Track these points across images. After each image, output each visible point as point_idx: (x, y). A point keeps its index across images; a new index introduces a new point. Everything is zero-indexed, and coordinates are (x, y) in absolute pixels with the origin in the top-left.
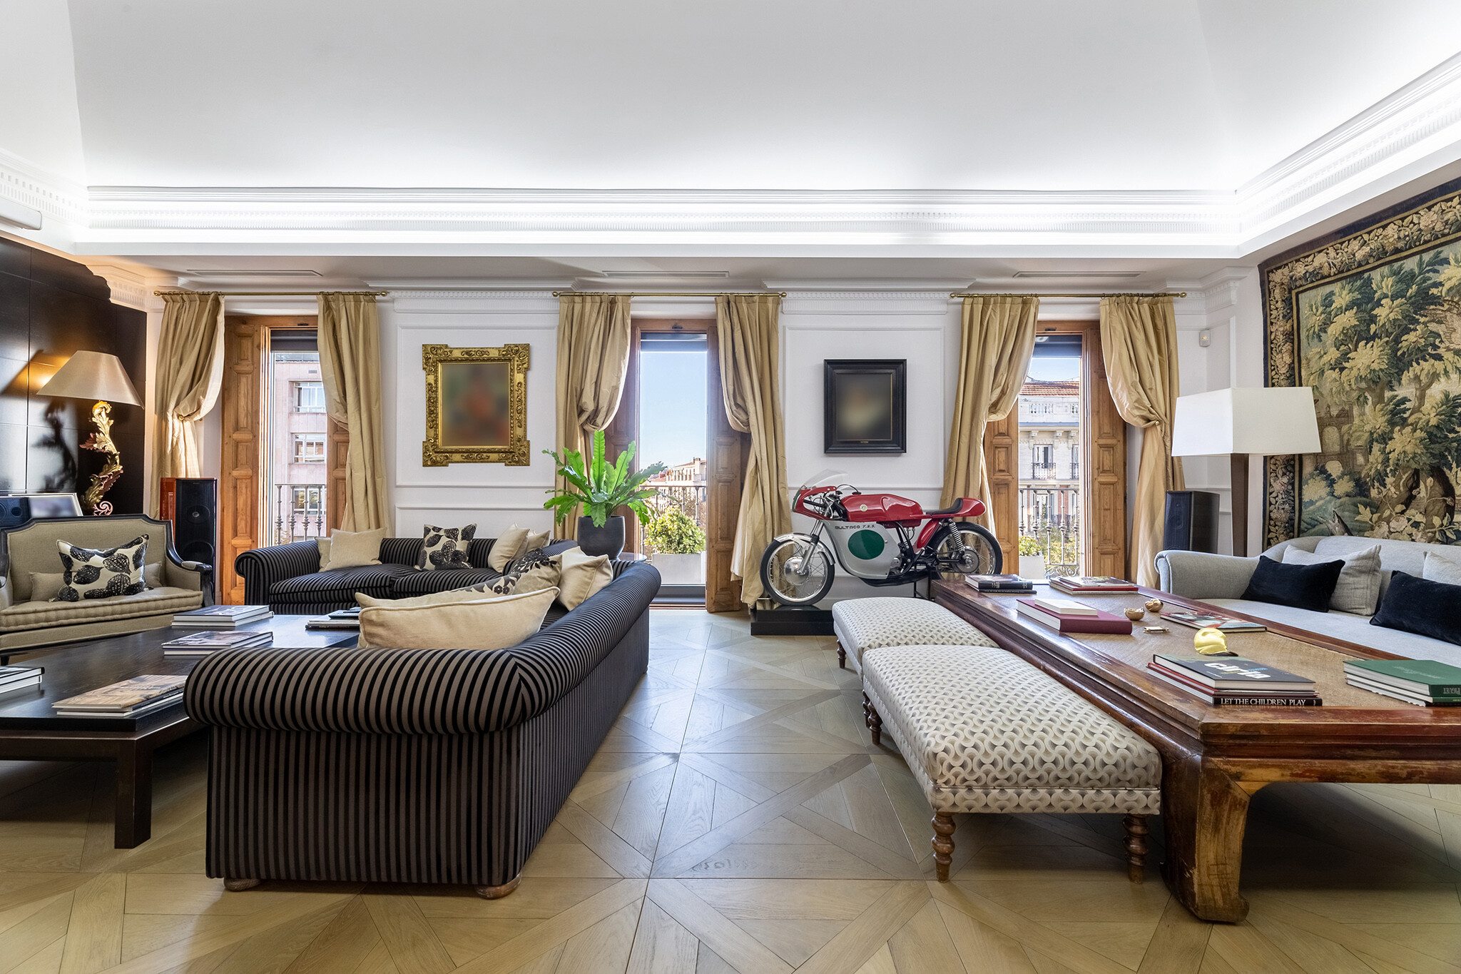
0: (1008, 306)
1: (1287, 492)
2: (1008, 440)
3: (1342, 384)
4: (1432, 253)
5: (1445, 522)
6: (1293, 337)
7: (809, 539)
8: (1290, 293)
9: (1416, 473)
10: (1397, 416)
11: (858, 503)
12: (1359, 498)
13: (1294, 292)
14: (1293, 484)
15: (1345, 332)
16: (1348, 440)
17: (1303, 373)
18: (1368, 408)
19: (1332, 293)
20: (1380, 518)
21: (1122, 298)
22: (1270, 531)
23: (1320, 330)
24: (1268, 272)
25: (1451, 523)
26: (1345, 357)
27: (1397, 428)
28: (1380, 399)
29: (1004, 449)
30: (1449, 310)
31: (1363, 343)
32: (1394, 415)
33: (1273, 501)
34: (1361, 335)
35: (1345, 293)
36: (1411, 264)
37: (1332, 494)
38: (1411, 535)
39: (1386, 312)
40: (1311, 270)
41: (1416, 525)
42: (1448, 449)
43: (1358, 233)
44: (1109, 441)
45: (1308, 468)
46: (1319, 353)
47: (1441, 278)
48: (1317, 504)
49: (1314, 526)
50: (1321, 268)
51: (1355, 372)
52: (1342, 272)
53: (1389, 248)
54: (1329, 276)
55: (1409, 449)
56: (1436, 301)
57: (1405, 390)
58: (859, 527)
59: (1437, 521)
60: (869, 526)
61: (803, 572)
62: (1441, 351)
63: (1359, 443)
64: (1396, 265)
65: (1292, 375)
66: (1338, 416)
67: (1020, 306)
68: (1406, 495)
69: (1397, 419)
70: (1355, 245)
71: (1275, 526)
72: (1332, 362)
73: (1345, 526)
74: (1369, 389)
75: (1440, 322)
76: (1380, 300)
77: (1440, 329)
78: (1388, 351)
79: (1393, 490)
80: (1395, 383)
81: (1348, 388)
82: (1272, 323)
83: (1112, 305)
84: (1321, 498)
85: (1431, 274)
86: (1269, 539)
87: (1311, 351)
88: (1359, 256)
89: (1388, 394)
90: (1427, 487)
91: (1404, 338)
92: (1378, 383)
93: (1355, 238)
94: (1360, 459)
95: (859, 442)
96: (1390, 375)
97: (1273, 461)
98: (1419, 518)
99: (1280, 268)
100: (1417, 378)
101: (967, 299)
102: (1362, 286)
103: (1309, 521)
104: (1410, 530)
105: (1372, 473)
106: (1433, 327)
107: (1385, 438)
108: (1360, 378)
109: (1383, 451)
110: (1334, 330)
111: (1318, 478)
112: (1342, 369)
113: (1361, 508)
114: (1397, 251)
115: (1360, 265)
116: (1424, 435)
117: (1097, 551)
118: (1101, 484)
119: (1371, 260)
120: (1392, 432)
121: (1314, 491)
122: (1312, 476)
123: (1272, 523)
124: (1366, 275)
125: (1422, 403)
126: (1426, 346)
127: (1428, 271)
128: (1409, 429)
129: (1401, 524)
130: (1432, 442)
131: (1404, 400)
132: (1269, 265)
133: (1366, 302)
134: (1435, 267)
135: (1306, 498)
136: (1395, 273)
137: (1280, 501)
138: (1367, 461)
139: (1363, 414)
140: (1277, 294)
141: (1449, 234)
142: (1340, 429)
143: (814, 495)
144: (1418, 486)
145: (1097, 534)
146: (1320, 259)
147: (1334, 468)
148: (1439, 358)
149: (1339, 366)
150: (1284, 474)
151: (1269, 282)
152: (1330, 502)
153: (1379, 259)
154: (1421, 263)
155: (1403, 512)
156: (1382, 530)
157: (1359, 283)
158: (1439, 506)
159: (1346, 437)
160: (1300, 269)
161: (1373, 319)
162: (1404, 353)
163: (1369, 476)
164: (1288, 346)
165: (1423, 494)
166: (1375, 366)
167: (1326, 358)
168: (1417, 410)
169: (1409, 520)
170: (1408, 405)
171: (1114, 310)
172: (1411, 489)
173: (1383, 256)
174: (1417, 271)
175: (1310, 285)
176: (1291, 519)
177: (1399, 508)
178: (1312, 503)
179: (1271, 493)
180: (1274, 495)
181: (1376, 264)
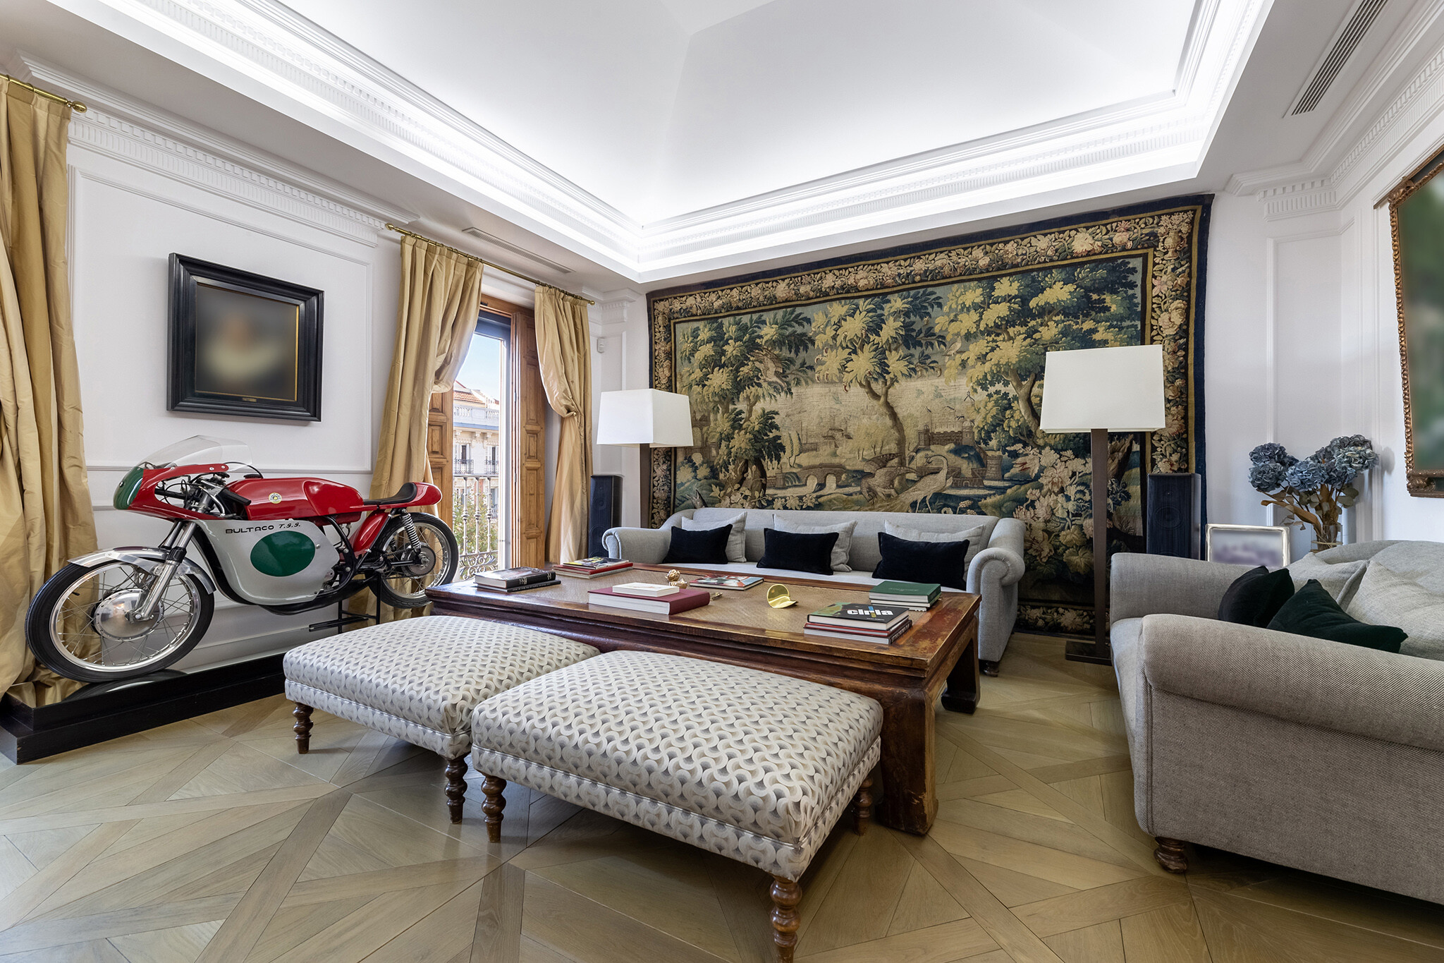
0: (453, 262)
1: (666, 476)
2: (443, 418)
3: (703, 396)
4: (758, 315)
5: (761, 495)
6: (670, 355)
7: (159, 555)
8: (669, 321)
9: (747, 462)
10: (736, 423)
11: (263, 491)
12: (713, 480)
13: (672, 322)
14: (670, 470)
15: (706, 358)
16: (707, 438)
17: (678, 385)
18: (719, 415)
19: (698, 329)
20: (725, 493)
21: (553, 290)
22: (653, 508)
23: (690, 354)
24: (654, 301)
25: (764, 495)
26: (705, 377)
27: (737, 431)
28: (726, 410)
29: (438, 428)
30: (766, 355)
31: (717, 369)
32: (735, 422)
33: (656, 484)
34: (714, 363)
35: (706, 330)
36: (745, 319)
37: (695, 477)
38: (742, 504)
39: (731, 349)
40: (684, 308)
41: (745, 498)
42: (763, 447)
43: (715, 289)
44: (535, 428)
45: (680, 459)
46: (689, 371)
47: (762, 333)
48: (686, 485)
49: (683, 502)
50: (691, 308)
51: (711, 389)
52: (705, 314)
53: (734, 305)
54: (696, 315)
55: (743, 445)
56: (759, 347)
57: (741, 405)
58: (271, 527)
59: (757, 494)
60: (289, 526)
61: (150, 614)
62: (761, 381)
63: (714, 440)
64: (738, 318)
65: (670, 386)
66: (701, 420)
67: (465, 267)
68: (741, 477)
69: (736, 425)
70: (713, 297)
71: (657, 503)
72: (698, 379)
73: (703, 500)
74: (720, 402)
75: (761, 362)
76: (728, 340)
77: (761, 366)
78: (731, 377)
79: (733, 474)
80: (736, 400)
81: (707, 400)
82: (656, 343)
83: (545, 295)
84: (688, 481)
85: (756, 329)
86: (653, 514)
87: (683, 369)
88: (716, 305)
89: (731, 407)
90: (752, 470)
91: (741, 369)
92: (727, 398)
93: (714, 292)
94: (714, 452)
95: (239, 399)
96: (733, 394)
97: (656, 452)
98: (748, 493)
99: (662, 300)
100: (748, 397)
101: (408, 237)
102: (717, 328)
103: (680, 498)
104: (742, 501)
105: (720, 462)
106: (757, 364)
107: (729, 438)
108: (715, 394)
109: (727, 446)
110: (699, 356)
111: (687, 466)
112: (704, 386)
113: (714, 486)
114: (738, 308)
115: (716, 313)
116: (751, 436)
117: (524, 535)
118: (528, 469)
119: (723, 311)
120: (733, 433)
121: (684, 475)
122: (683, 464)
123: (655, 501)
124: (720, 320)
125: (750, 415)
126: (753, 376)
127: (755, 327)
128: (743, 432)
129: (737, 497)
130: (756, 442)
131: (741, 412)
132: (656, 296)
133: (719, 339)
134: (760, 325)
135: (679, 481)
136: (737, 323)
137: (661, 484)
138: (718, 453)
139: (716, 420)
140: (660, 319)
141: (766, 305)
142: (701, 430)
143: (168, 480)
144: (747, 471)
145: (524, 520)
146: (691, 301)
147: (698, 458)
148: (759, 385)
149: (702, 383)
150: (664, 462)
151: (655, 309)
152: (694, 483)
153: (728, 311)
154: (751, 320)
155: (738, 489)
156: (726, 502)
157: (715, 325)
158: (759, 484)
159: (705, 436)
160: (677, 305)
161: (723, 353)
162: (741, 380)
163: (718, 464)
164: (667, 363)
165: (750, 476)
166: (724, 386)
167: (693, 376)
168: (748, 419)
169: (742, 494)
170: (743, 416)
171: (547, 299)
172: (744, 473)
173: (732, 310)
174: (749, 325)
175: (684, 319)
176: (669, 497)
177: (737, 486)
178: (682, 484)
179: (654, 478)
180: (657, 479)
181: (726, 314)
